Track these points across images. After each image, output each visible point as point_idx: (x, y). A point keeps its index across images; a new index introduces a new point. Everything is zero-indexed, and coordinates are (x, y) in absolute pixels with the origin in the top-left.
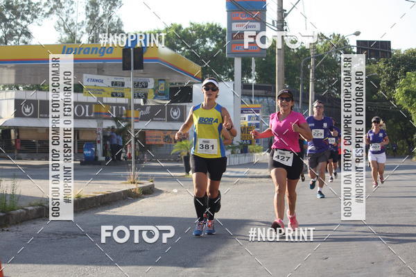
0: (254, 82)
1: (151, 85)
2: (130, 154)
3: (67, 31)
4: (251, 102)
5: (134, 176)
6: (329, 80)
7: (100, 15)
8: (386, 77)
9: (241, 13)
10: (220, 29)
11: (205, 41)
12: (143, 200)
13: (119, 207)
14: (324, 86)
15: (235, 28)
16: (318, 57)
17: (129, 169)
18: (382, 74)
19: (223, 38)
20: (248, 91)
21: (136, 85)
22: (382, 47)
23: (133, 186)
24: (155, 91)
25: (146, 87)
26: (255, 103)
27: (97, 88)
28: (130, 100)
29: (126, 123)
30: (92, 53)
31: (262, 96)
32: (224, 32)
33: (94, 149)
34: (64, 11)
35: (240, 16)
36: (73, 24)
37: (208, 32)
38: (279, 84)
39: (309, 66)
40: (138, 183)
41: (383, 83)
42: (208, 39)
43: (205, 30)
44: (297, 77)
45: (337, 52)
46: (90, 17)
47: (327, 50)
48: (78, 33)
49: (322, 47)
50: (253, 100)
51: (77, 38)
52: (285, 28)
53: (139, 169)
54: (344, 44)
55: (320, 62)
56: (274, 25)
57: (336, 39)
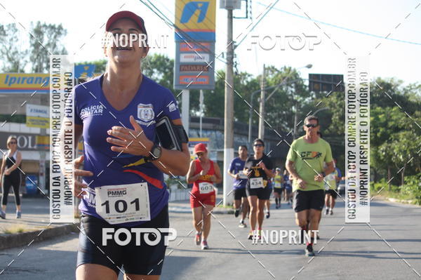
0: (202, 115)
3: (10, 60)
4: (199, 135)
6: (279, 114)
7: (44, 44)
8: (338, 111)
10: (168, 60)
11: (152, 73)
13: (62, 242)
14: (274, 120)
16: (269, 90)
18: (335, 108)
19: (171, 69)
20: (195, 124)
22: (335, 81)
26: (203, 136)
27: (40, 119)
30: (36, 82)
31: (210, 130)
32: (172, 63)
33: (36, 181)
34: (8, 38)
36: (17, 52)
37: (155, 63)
38: (227, 117)
39: (259, 100)
41: (335, 118)
43: (152, 61)
44: (246, 111)
45: (288, 85)
46: (34, 45)
47: (278, 83)
48: (22, 62)
49: (273, 79)
50: (201, 133)
51: (21, 67)
52: (234, 60)
54: (295, 76)
55: (270, 96)
56: (223, 57)
57: (287, 72)
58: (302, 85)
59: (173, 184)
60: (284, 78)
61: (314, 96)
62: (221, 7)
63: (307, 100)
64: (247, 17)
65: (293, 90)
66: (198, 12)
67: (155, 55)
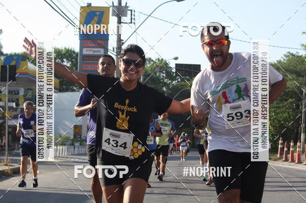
1: (22, 93)
2: (5, 144)
5: (7, 160)
9: (90, 41)
10: (74, 52)
11: (63, 61)
12: (13, 178)
15: (85, 52)
16: (146, 75)
17: (4, 155)
19: (76, 59)
21: (10, 92)
22: (194, 69)
23: (7, 168)
24: (24, 97)
25: (18, 94)
28: (5, 104)
29: (2, 121)
32: (77, 54)
35: (89, 43)
37: (65, 54)
40: (10, 166)
42: (65, 60)
43: (63, 53)
45: (160, 72)
47: (153, 70)
49: (149, 68)
53: (10, 155)
54: (166, 66)
55: (147, 79)
56: (114, 51)
57: (160, 62)
58: (171, 72)
59: (77, 142)
60: (158, 66)
61: (179, 80)
62: (113, 15)
63: (174, 83)
64: (131, 23)
65: (164, 75)
66: (96, 19)
67: (65, 48)
